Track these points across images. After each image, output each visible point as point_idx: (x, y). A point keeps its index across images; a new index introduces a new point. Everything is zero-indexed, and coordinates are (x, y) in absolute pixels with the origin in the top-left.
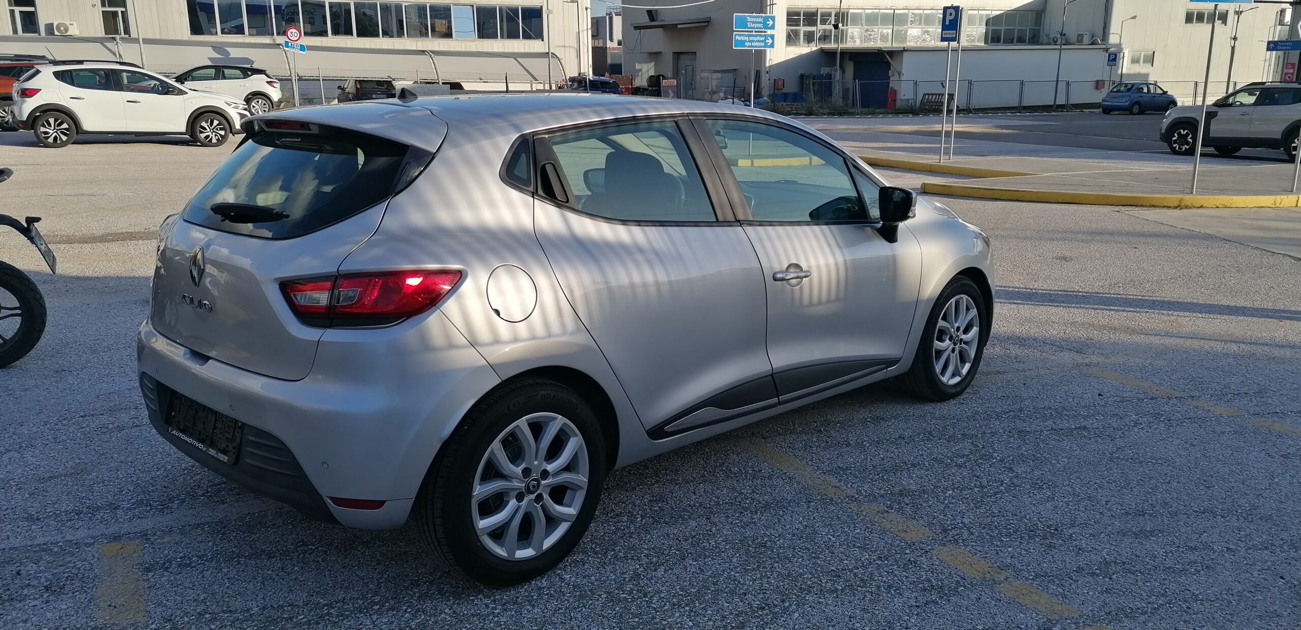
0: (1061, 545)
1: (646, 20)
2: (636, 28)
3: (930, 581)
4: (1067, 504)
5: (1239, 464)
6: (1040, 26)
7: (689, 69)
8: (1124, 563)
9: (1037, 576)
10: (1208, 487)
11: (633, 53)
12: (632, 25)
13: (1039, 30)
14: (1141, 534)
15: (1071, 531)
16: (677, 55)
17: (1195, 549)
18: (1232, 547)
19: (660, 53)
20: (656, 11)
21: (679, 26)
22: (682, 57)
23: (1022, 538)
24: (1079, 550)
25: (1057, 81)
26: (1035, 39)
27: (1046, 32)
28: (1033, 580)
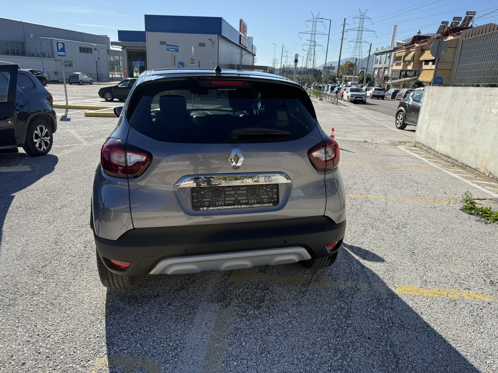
6: (24, 48)
27: (28, 51)
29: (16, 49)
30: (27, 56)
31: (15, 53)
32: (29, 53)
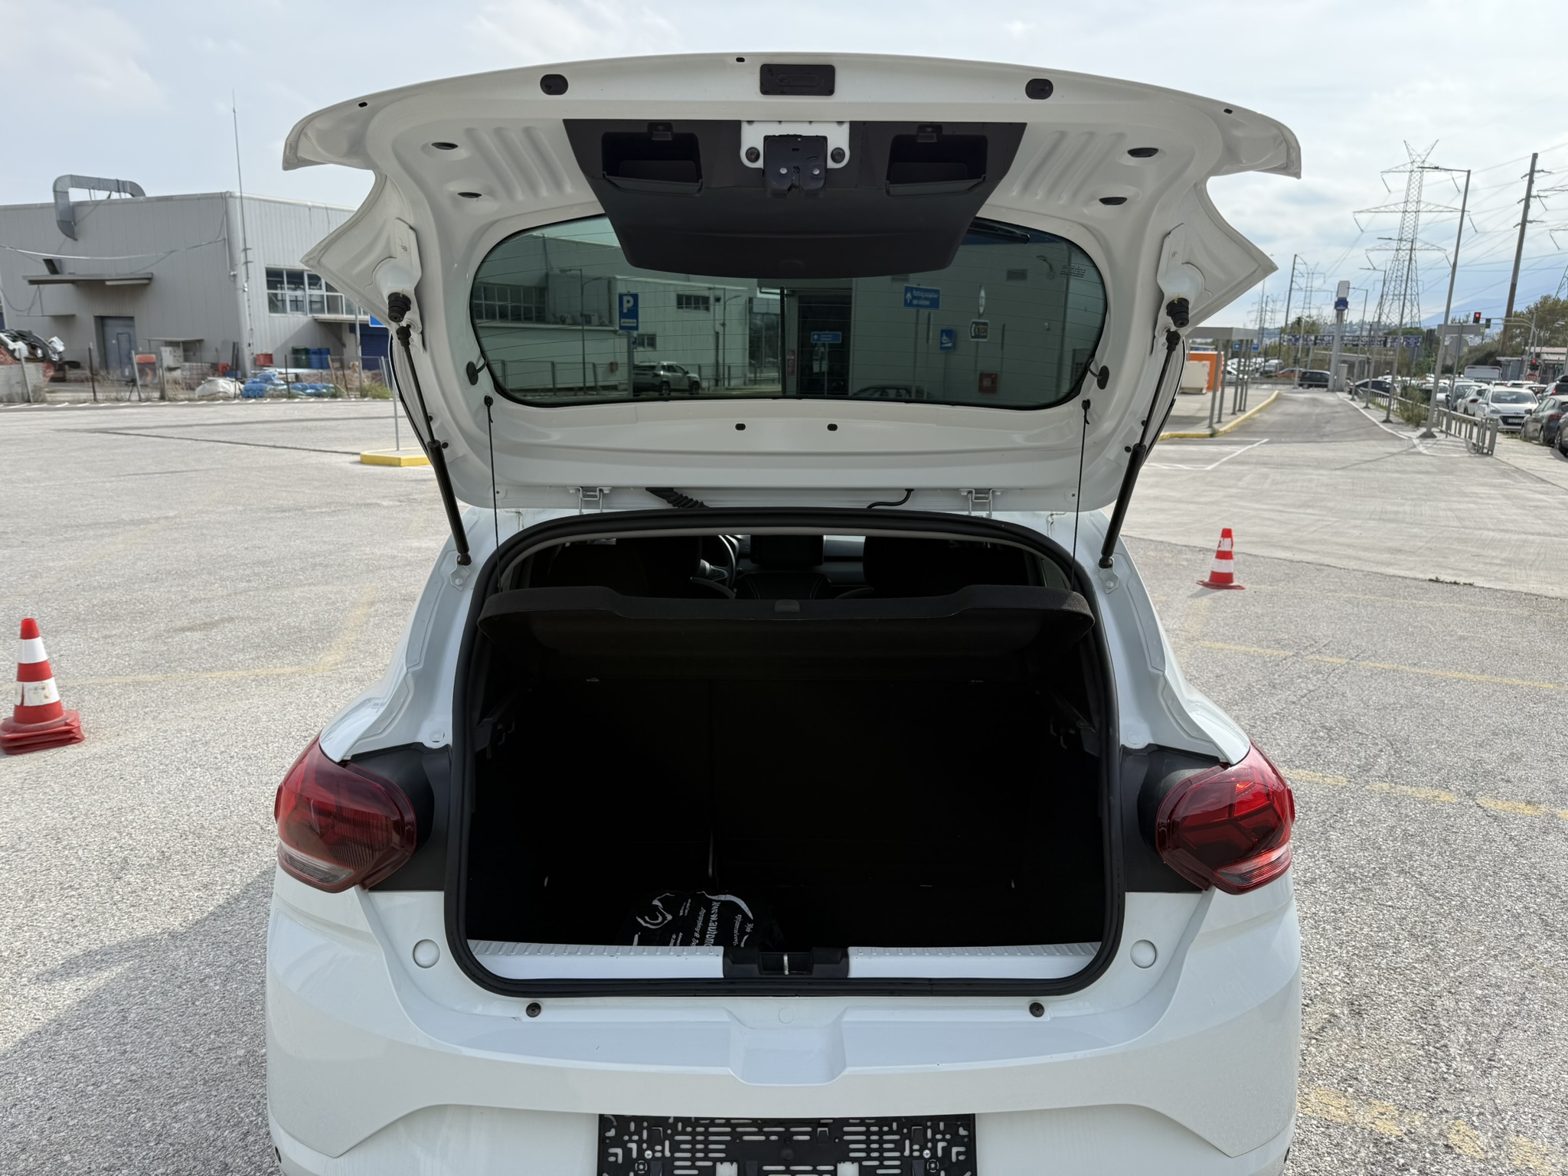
1: (43, 272)
2: (32, 282)
6: (544, 303)
7: (124, 338)
11: (28, 316)
12: (24, 277)
13: (544, 307)
16: (101, 321)
19: (73, 316)
20: (60, 260)
21: (108, 283)
22: (110, 322)
25: (584, 363)
26: (541, 319)
27: (552, 309)
29: (523, 305)
30: (548, 323)
31: (520, 315)
32: (554, 315)
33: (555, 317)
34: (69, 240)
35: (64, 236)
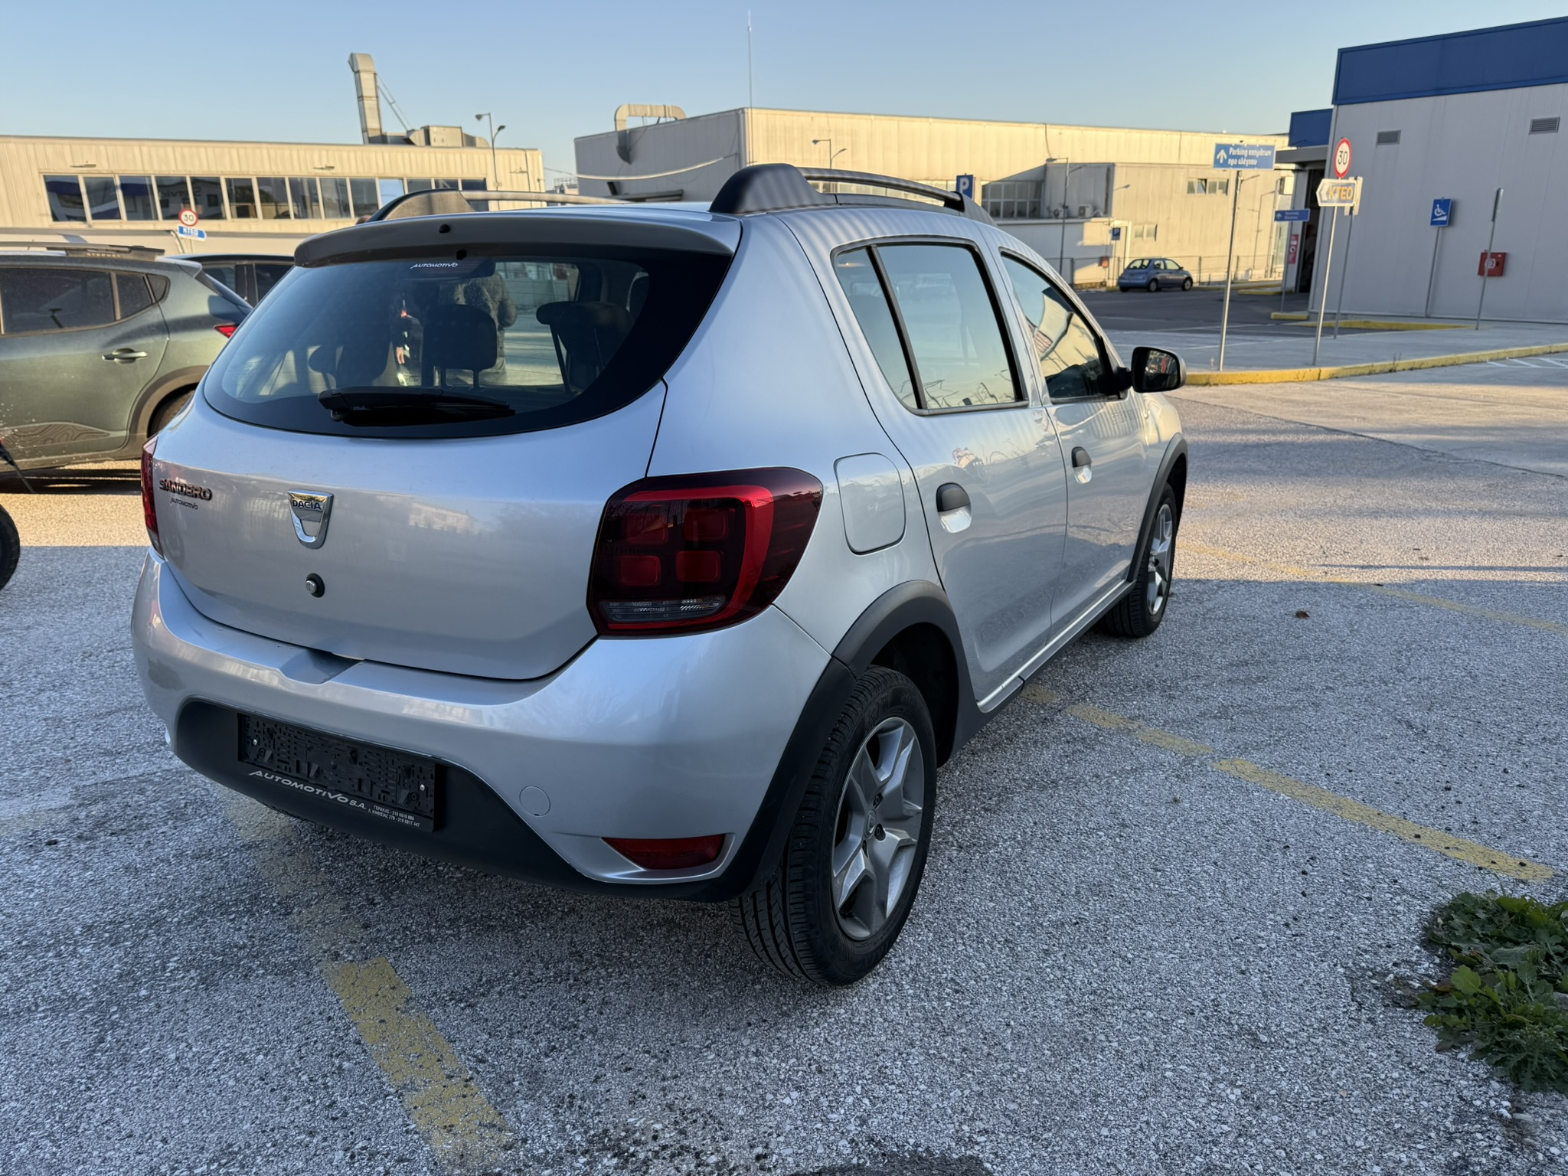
0: (1180, 696)
3: (1071, 734)
4: (1175, 660)
5: (1320, 616)
6: (1040, 197)
8: (1240, 706)
9: (1166, 722)
10: (1297, 638)
13: (1039, 203)
14: (1249, 682)
15: (1185, 683)
17: (1298, 689)
18: (1331, 685)
20: (619, 182)
23: (1143, 692)
24: (1198, 699)
25: (1061, 259)
26: (1035, 213)
27: (1047, 204)
28: (1163, 725)
29: (1017, 200)
30: (1043, 218)
31: (1013, 213)
32: (1049, 209)
33: (1050, 211)
34: (626, 164)
35: (621, 161)
